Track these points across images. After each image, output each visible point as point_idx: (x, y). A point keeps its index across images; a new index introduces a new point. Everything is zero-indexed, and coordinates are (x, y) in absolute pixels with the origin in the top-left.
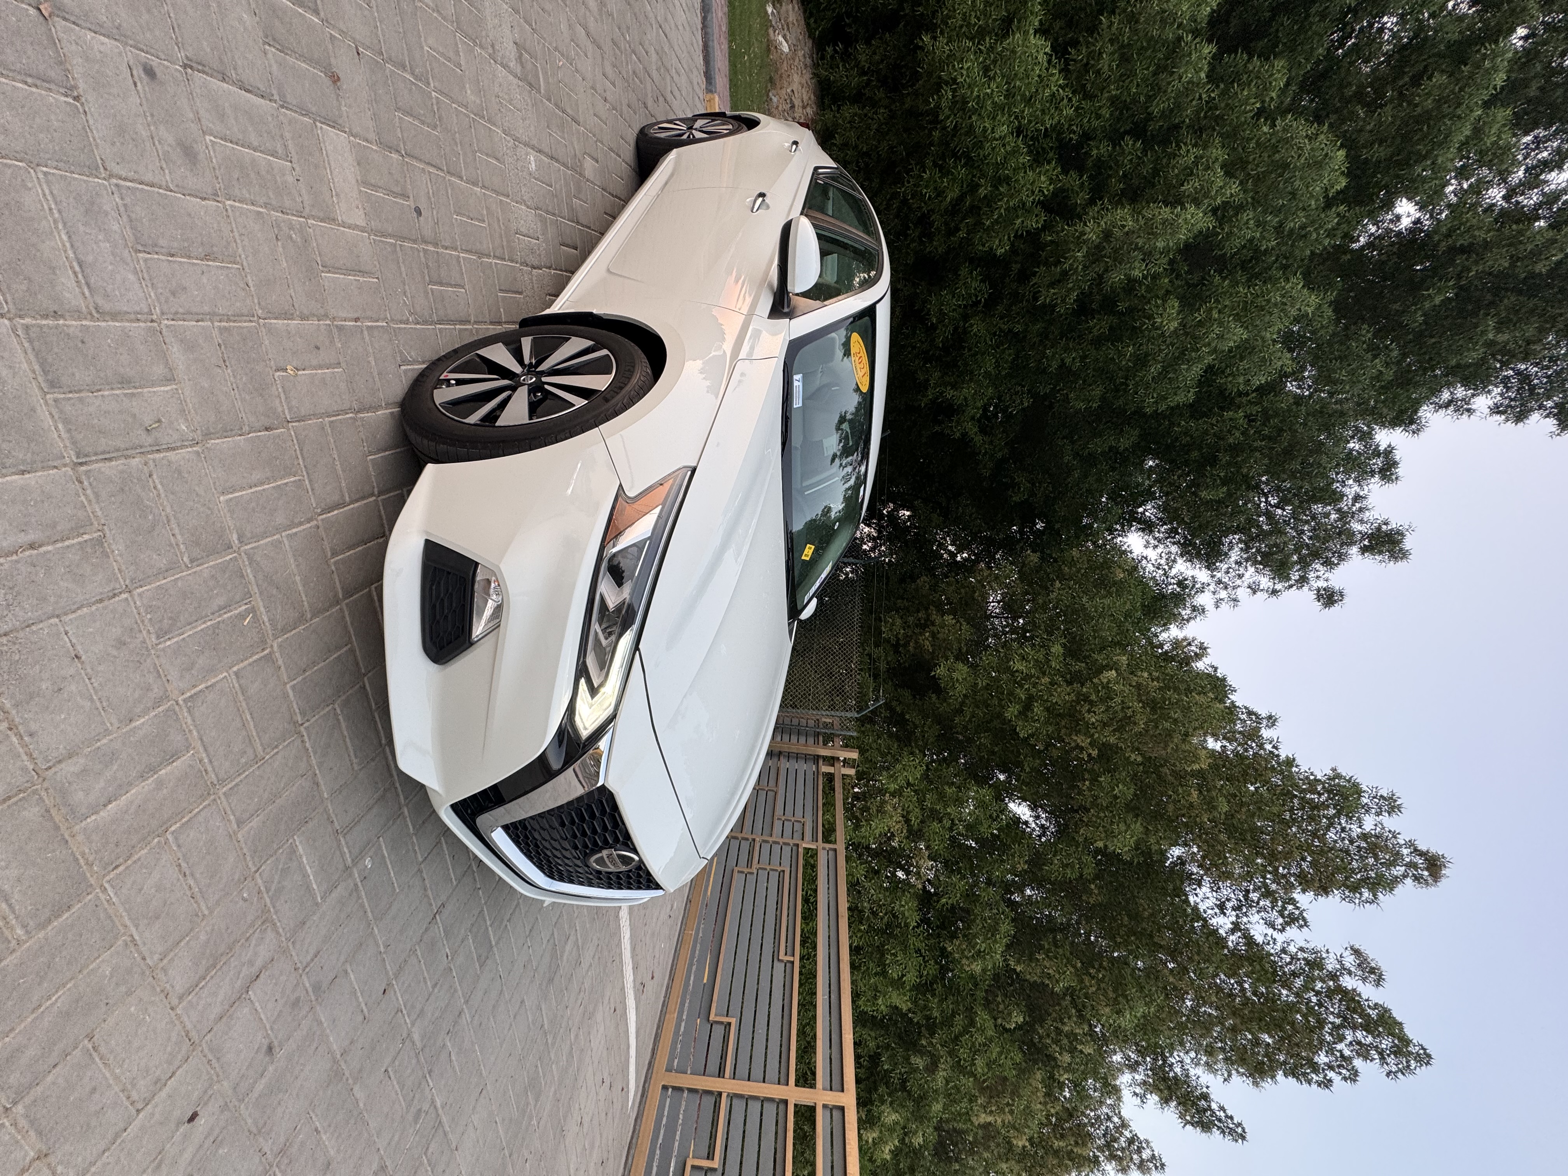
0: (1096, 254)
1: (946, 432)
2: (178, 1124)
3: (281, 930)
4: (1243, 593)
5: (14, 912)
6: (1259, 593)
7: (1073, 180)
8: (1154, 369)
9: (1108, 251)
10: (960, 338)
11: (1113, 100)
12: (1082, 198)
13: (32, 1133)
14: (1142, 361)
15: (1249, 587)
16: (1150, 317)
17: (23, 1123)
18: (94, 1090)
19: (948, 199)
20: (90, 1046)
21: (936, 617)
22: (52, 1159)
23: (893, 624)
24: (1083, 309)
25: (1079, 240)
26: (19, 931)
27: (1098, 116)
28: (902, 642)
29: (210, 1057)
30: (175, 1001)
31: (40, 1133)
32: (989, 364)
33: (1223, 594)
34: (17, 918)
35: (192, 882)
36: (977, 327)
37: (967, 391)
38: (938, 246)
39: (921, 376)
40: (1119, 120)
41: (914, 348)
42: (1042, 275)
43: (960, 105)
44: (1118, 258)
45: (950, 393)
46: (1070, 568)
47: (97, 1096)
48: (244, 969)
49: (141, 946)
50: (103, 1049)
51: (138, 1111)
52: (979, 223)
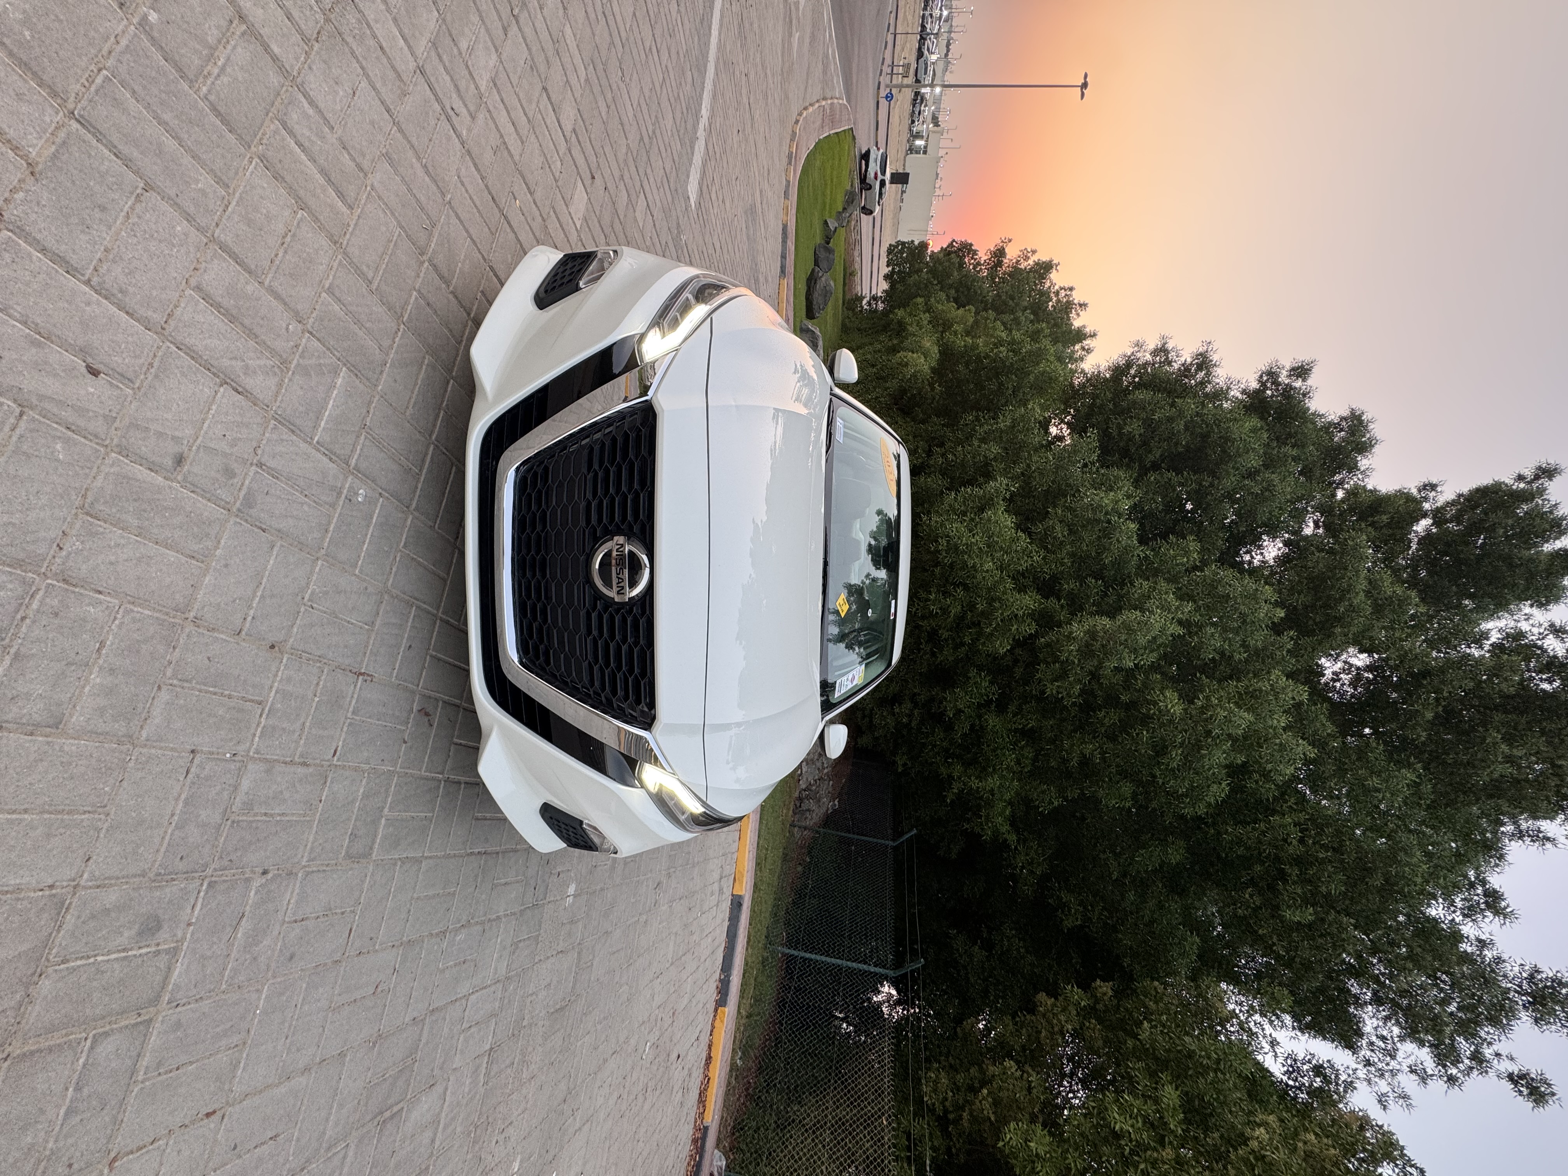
0: (1087, 651)
1: (977, 830)
2: (83, 351)
3: (279, 399)
4: (1408, 1082)
5: (216, 79)
6: (1429, 1081)
7: (1052, 603)
8: (1176, 756)
9: (1098, 645)
10: (977, 733)
11: (1073, 555)
12: (1063, 616)
13: (53, 148)
14: (1161, 750)
15: (1412, 1071)
16: (1155, 703)
17: (62, 134)
18: (103, 209)
19: (952, 615)
20: (139, 191)
21: (993, 1069)
22: (30, 180)
23: (936, 1082)
24: (1088, 707)
25: (1069, 637)
26: (204, 89)
27: (1062, 564)
28: (951, 1116)
29: (156, 364)
30: (193, 282)
31: (55, 156)
32: (1010, 759)
33: (1383, 1086)
34: (213, 83)
35: (280, 255)
36: (992, 721)
37: (993, 782)
38: (947, 655)
39: (944, 771)
40: (1080, 570)
41: (935, 746)
42: (1043, 672)
43: (954, 549)
44: (1107, 652)
45: (975, 783)
46: (1156, 1002)
47: (97, 214)
48: (240, 364)
49: (225, 217)
50: (139, 208)
51: (88, 283)
52: (980, 634)
